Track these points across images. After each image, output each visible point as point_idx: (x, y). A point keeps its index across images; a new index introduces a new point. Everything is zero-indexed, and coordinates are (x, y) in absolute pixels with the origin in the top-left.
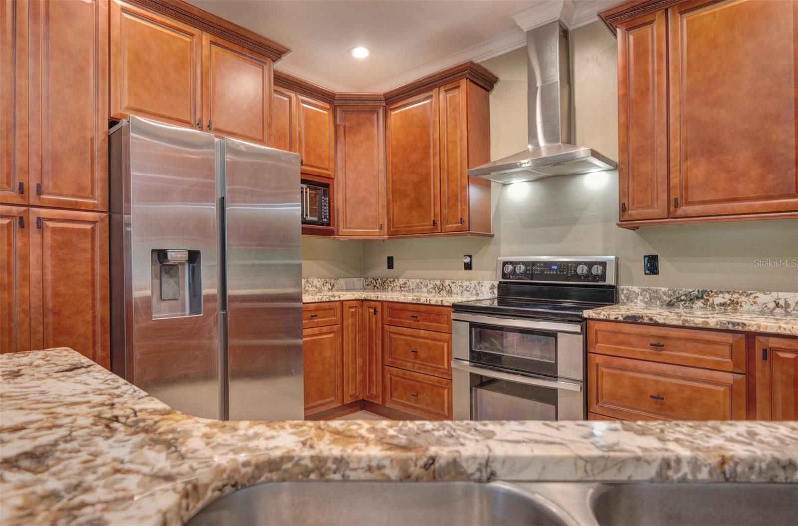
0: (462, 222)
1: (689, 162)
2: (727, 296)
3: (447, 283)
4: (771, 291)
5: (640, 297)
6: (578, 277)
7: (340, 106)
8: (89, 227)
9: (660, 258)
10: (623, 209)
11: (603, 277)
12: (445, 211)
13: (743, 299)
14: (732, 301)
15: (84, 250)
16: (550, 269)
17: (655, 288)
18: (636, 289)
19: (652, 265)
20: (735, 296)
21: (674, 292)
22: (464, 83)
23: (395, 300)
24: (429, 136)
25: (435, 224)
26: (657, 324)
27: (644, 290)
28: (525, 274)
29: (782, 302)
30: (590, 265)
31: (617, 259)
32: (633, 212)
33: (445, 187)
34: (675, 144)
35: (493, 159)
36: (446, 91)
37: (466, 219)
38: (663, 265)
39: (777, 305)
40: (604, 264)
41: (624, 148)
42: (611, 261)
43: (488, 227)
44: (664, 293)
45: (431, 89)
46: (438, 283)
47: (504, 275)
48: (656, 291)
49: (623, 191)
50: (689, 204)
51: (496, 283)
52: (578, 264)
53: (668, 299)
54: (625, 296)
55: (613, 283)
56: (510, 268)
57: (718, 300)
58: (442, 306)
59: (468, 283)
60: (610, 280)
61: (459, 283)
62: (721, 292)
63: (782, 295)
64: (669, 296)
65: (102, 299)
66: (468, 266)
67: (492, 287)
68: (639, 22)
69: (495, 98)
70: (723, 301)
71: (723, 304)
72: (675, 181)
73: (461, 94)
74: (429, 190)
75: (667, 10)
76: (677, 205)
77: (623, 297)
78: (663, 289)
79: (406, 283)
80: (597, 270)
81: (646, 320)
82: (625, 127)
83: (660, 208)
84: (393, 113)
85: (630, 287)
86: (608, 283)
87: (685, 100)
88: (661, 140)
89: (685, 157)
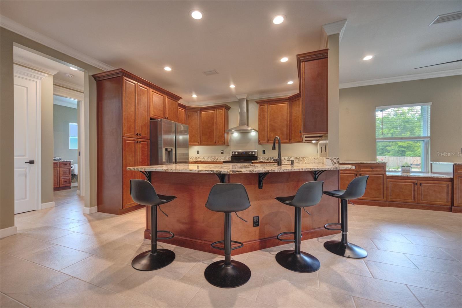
0: (223, 142)
3: (216, 157)
5: (262, 159)
6: (249, 155)
7: (187, 110)
8: (147, 143)
10: (259, 141)
12: (218, 139)
15: (146, 148)
16: (243, 153)
18: (261, 157)
19: (264, 152)
21: (268, 157)
22: (223, 109)
23: (206, 161)
24: (214, 120)
25: (215, 142)
27: (263, 157)
28: (238, 155)
30: (252, 152)
31: (258, 151)
32: (261, 142)
33: (218, 134)
34: (268, 129)
35: (229, 129)
36: (219, 110)
37: (224, 141)
38: (266, 152)
39: (285, 159)
40: (255, 152)
41: (259, 129)
42: (256, 151)
43: (228, 143)
45: (214, 109)
46: (214, 157)
47: (233, 155)
49: (259, 137)
50: (271, 141)
51: (230, 157)
52: (249, 152)
53: (266, 159)
55: (257, 156)
56: (233, 153)
58: (220, 162)
59: (222, 157)
60: (256, 155)
61: (220, 157)
65: (149, 160)
66: (222, 153)
67: (229, 158)
68: (263, 105)
69: (230, 112)
72: (268, 136)
73: (223, 111)
74: (214, 134)
75: (267, 104)
76: (269, 141)
77: (258, 159)
78: (266, 157)
79: (203, 158)
80: (254, 153)
81: (263, 162)
82: (260, 125)
83: (265, 141)
84: (203, 112)
86: (256, 156)
87: (270, 121)
88: (266, 128)
89: (270, 132)
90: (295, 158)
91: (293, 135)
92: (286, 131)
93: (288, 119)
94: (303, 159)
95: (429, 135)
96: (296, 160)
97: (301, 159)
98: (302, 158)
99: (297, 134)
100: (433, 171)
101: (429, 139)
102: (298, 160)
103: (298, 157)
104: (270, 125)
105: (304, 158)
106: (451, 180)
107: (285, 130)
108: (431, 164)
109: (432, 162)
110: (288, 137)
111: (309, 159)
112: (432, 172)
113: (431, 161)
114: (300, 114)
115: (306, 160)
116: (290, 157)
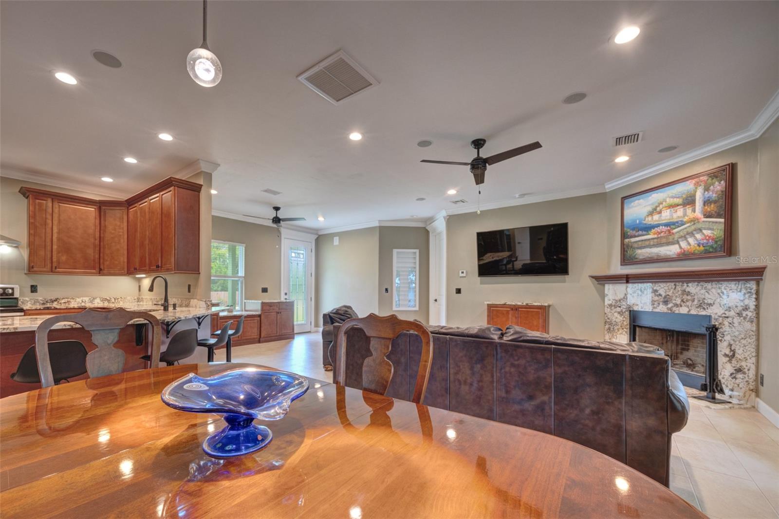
1: (60, 254)
2: (66, 300)
4: (81, 297)
5: (29, 302)
9: (38, 286)
10: (32, 267)
11: (12, 294)
13: (72, 300)
14: (68, 302)
17: (36, 298)
18: (27, 299)
19: (34, 289)
20: (69, 299)
21: (45, 299)
26: (57, 309)
27: (31, 299)
29: (84, 301)
30: (6, 289)
31: (19, 286)
32: (36, 269)
34: (55, 247)
38: (39, 289)
39: (82, 302)
40: (13, 289)
41: (32, 243)
42: (16, 288)
44: (41, 300)
48: (37, 300)
49: (30, 261)
50: (59, 268)
53: (42, 302)
54: (21, 302)
55: (17, 296)
57: (63, 301)
62: (64, 298)
63: (84, 298)
64: (43, 301)
70: (64, 301)
71: (65, 303)
72: (54, 260)
75: (52, 199)
76: (56, 269)
78: (40, 298)
80: (10, 291)
82: (33, 235)
83: (47, 269)
85: (24, 299)
86: (15, 296)
87: (59, 233)
88: (49, 244)
89: (58, 252)
90: (103, 299)
91: (107, 263)
92: (92, 254)
93: (97, 235)
94: (116, 301)
95: (243, 275)
96: (104, 303)
97: (113, 301)
98: (115, 299)
99: (116, 262)
100: (246, 309)
101: (243, 279)
102: (109, 303)
103: (108, 298)
104: (59, 239)
105: (118, 299)
106: (260, 316)
107: (91, 252)
108: (245, 302)
109: (246, 301)
110: (97, 265)
111: (126, 300)
112: (245, 311)
113: (245, 299)
114: (123, 232)
115: (121, 302)
116: (94, 299)
